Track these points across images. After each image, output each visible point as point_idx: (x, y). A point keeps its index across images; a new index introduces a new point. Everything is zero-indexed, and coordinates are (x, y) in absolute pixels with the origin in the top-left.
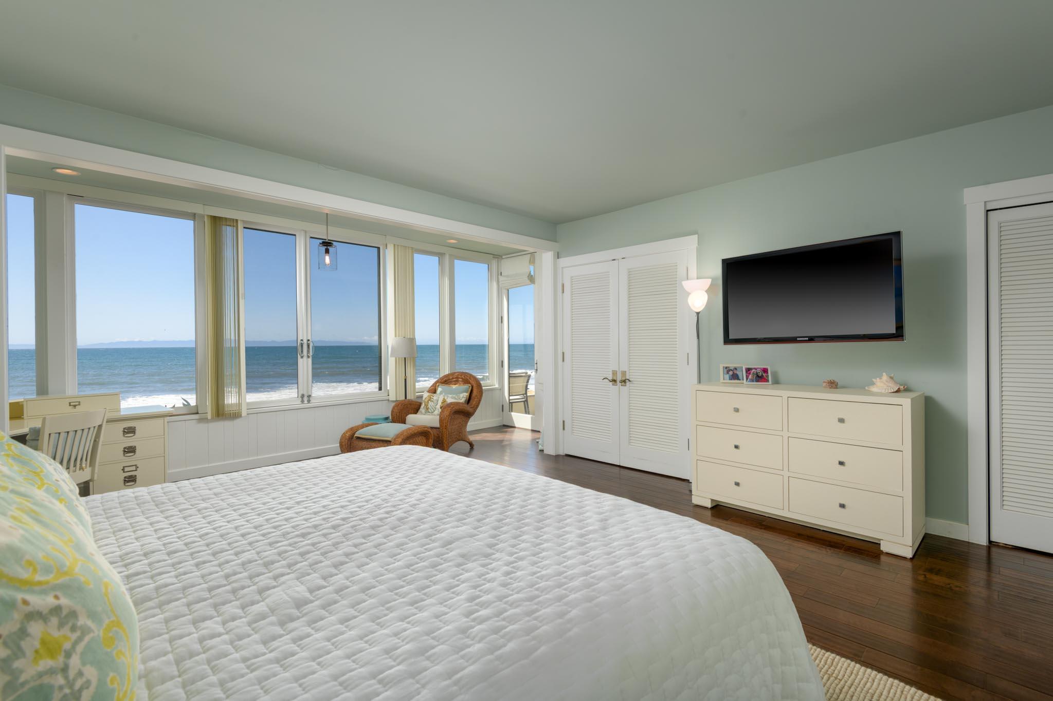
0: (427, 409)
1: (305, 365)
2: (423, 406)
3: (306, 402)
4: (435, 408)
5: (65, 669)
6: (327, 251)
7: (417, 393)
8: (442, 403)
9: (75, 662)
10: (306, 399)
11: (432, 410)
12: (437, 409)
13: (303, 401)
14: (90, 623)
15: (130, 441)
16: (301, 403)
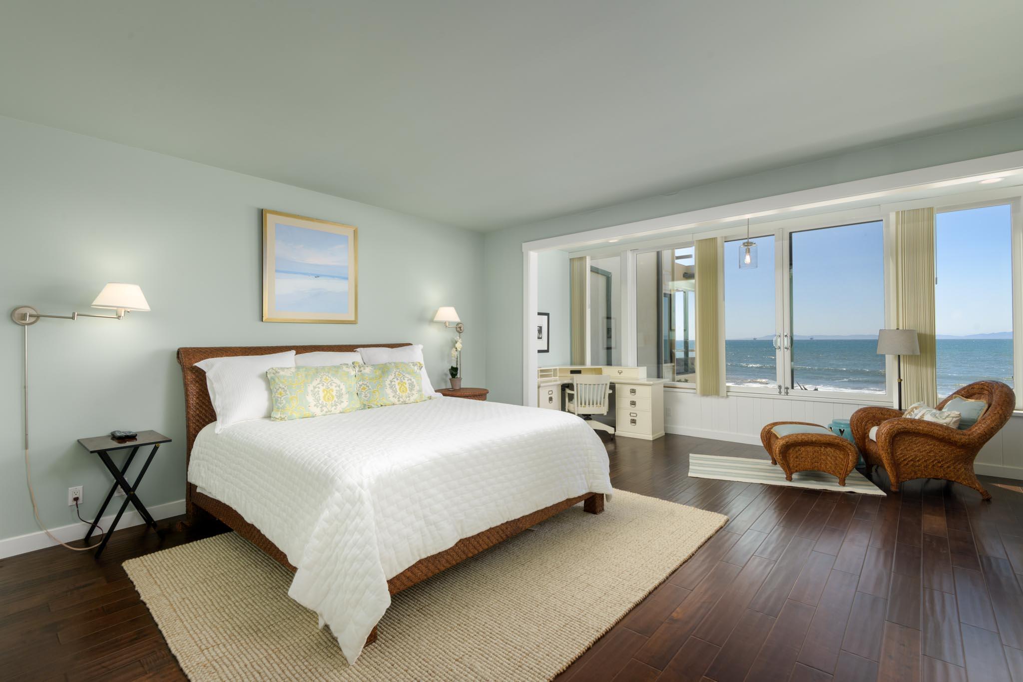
1: (783, 360)
3: (783, 393)
5: (281, 398)
6: (748, 251)
9: (282, 398)
10: (783, 390)
13: (780, 392)
14: (289, 394)
15: (633, 398)
16: (779, 394)
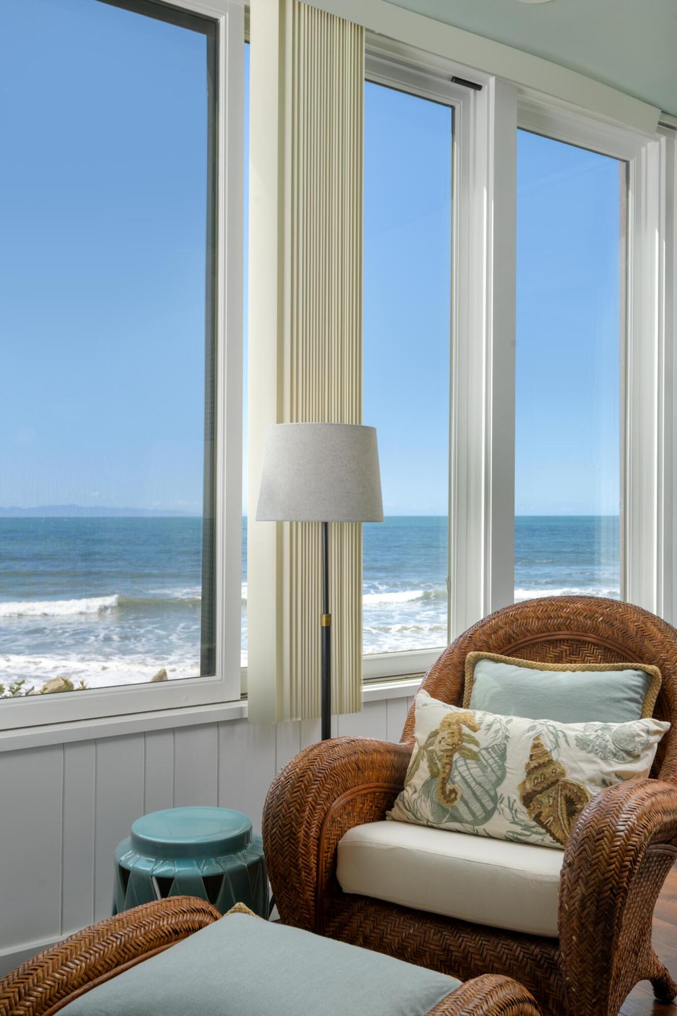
0: (449, 796)
2: (419, 776)
4: (495, 799)
7: (370, 680)
8: (530, 772)
11: (476, 807)
12: (503, 806)
